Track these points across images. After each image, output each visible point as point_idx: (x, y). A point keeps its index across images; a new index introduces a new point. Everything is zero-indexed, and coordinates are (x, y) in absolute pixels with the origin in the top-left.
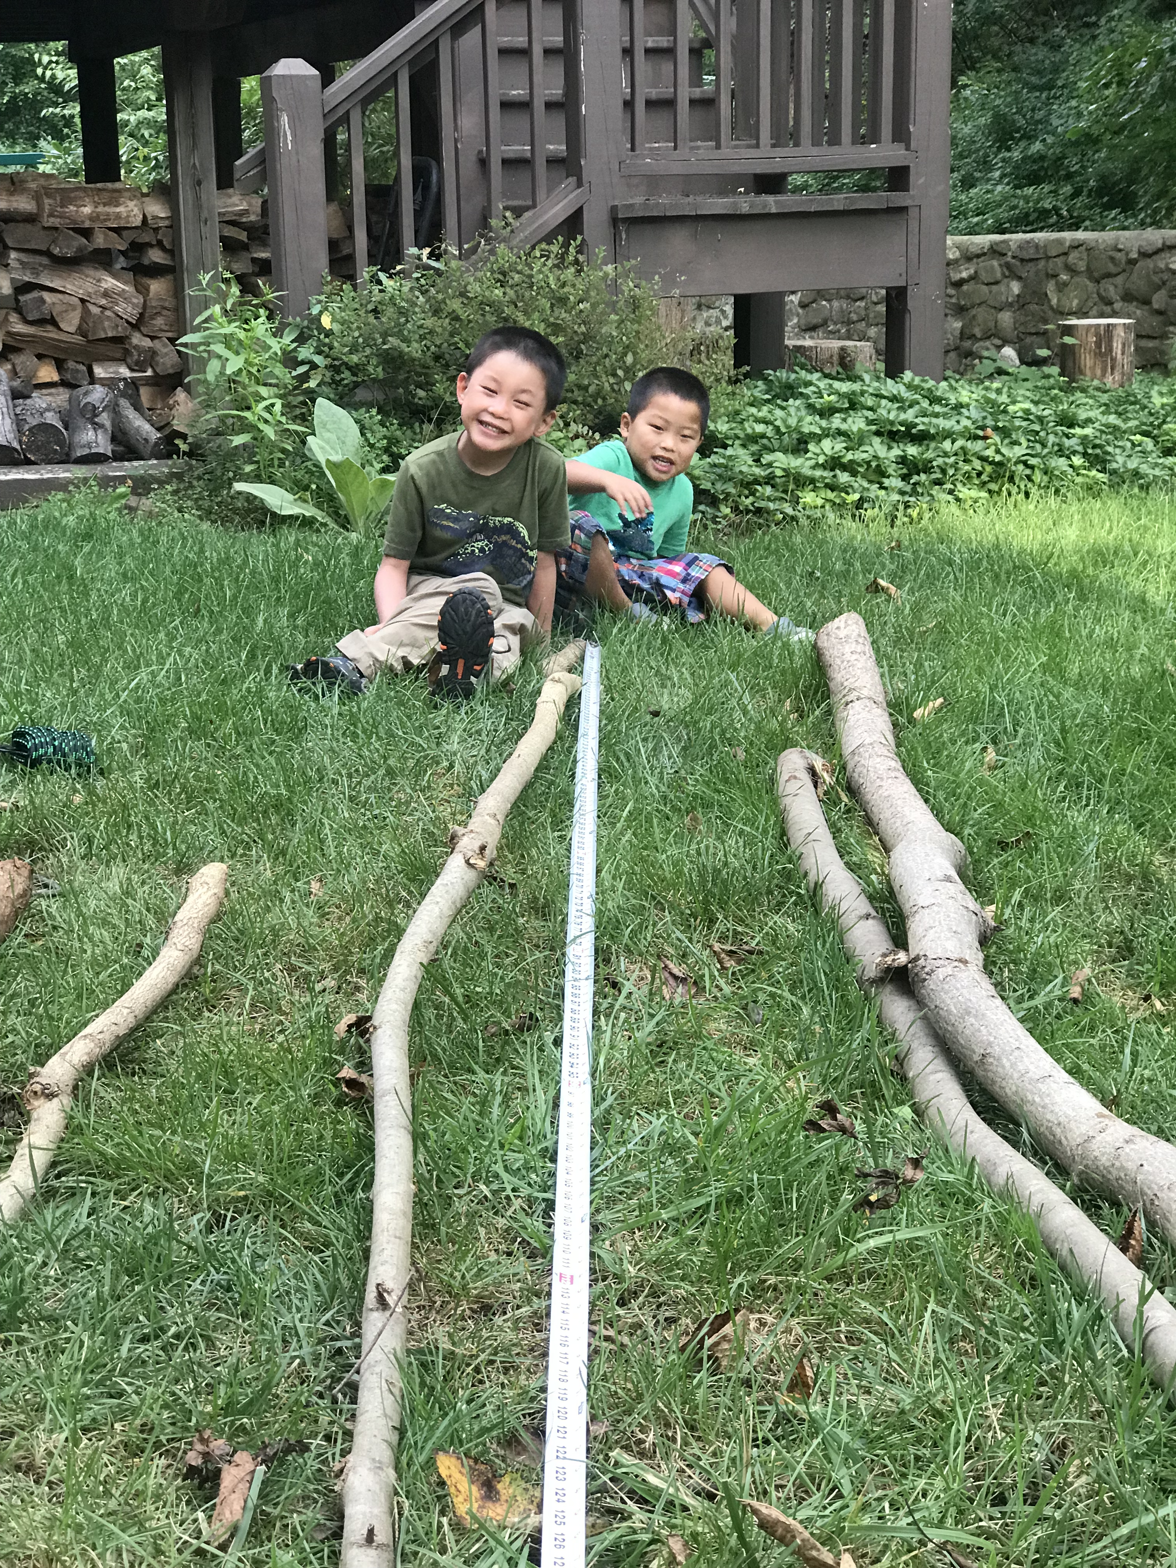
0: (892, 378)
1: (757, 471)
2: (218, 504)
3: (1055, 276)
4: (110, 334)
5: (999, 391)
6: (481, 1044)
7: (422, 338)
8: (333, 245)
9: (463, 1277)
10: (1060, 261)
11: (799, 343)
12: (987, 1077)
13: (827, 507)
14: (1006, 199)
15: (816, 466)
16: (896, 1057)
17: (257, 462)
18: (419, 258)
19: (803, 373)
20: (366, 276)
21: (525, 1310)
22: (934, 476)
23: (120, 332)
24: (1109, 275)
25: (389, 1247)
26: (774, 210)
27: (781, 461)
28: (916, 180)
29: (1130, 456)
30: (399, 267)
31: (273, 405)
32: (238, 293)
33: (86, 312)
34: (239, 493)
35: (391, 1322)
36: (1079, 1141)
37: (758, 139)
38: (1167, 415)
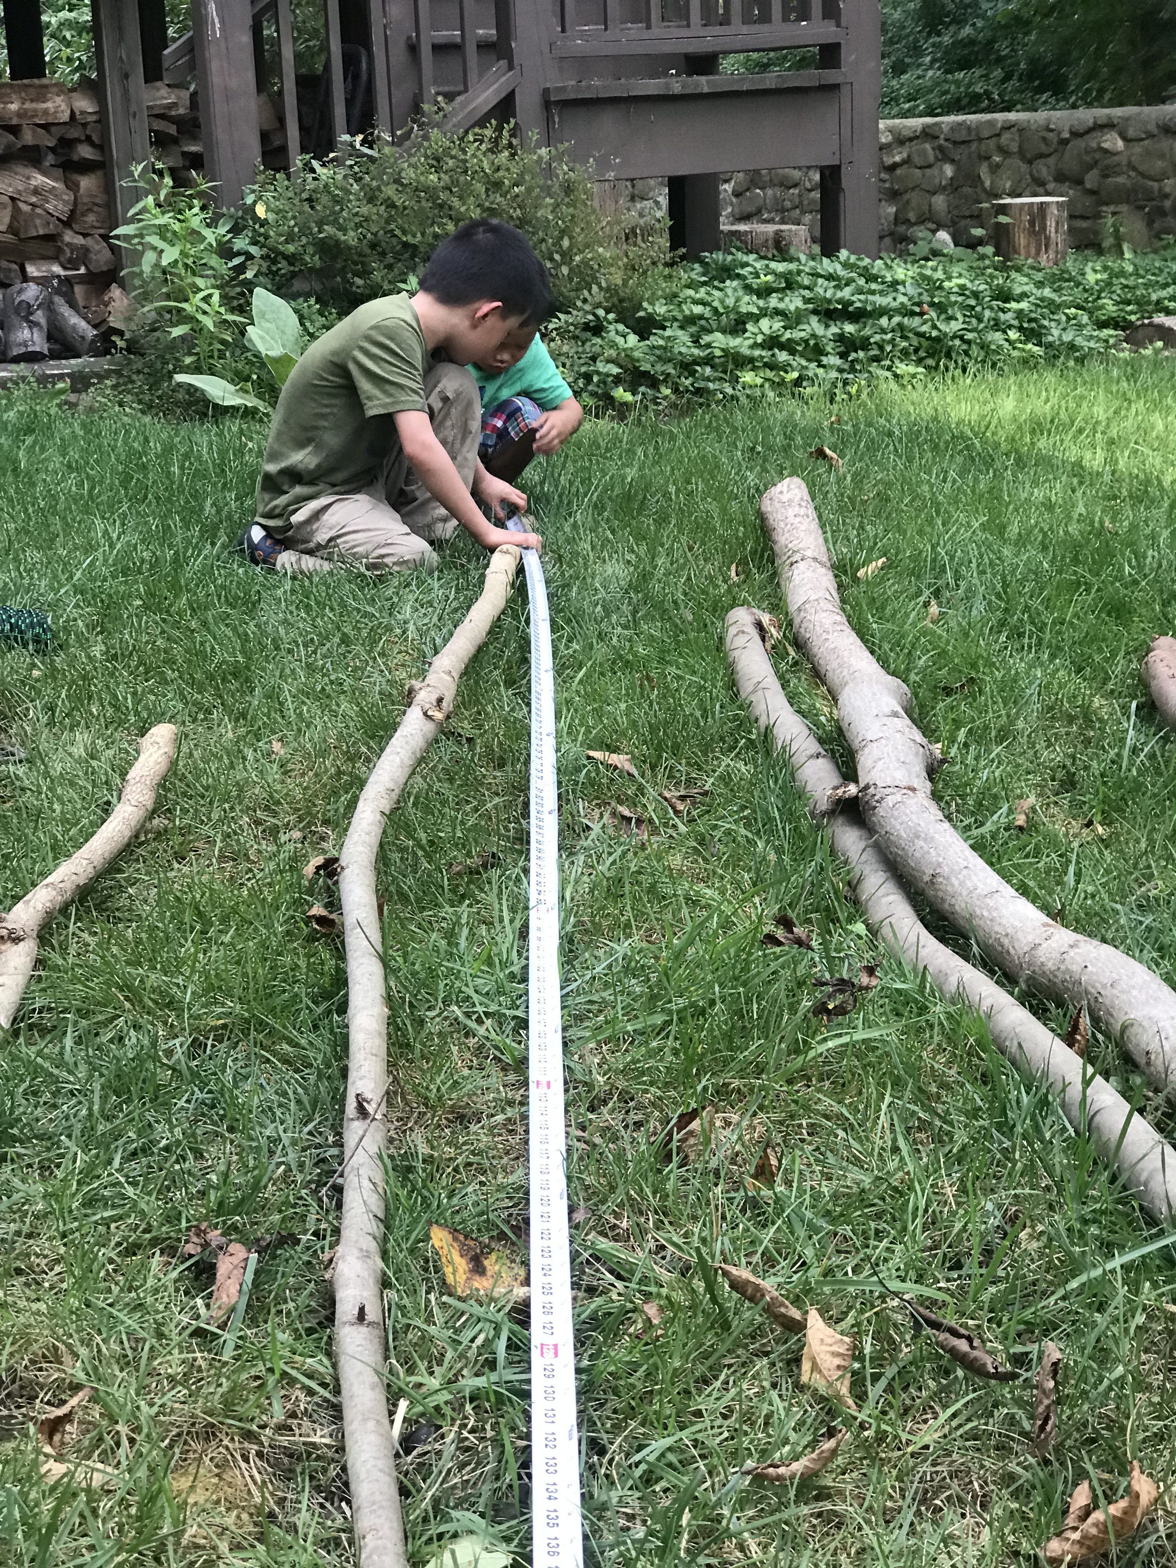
0: (828, 257)
1: (696, 351)
2: (159, 397)
3: (988, 158)
4: (41, 232)
5: (935, 269)
6: (446, 882)
7: (358, 225)
8: (265, 137)
9: (439, 1089)
10: (992, 143)
11: (734, 228)
12: (936, 896)
13: (767, 385)
14: (938, 84)
15: (755, 346)
16: (849, 884)
17: (197, 354)
18: (352, 145)
19: (739, 255)
20: (299, 164)
21: (500, 1118)
22: (872, 353)
23: (52, 229)
24: (1041, 156)
25: (367, 1063)
26: (706, 90)
27: (719, 340)
28: (848, 57)
29: (1064, 329)
30: (332, 155)
31: (210, 296)
32: (171, 184)
33: (16, 210)
34: (180, 385)
35: (371, 1129)
36: (1026, 949)
37: (688, 19)
38: (1100, 292)
